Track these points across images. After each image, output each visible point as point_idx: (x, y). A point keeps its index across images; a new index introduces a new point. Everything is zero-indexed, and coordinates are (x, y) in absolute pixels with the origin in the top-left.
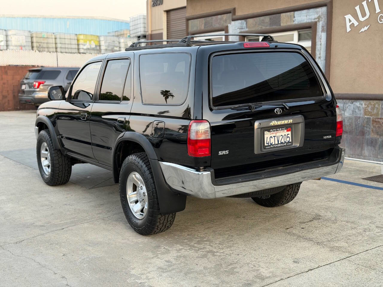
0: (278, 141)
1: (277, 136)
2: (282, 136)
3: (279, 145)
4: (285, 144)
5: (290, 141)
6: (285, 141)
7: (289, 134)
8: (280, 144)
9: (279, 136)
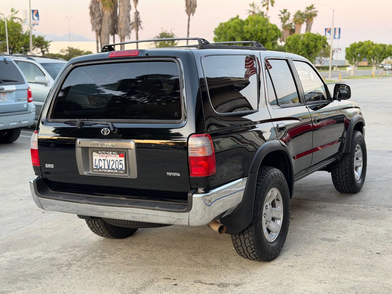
0: (109, 166)
1: (107, 160)
2: (113, 161)
3: (109, 171)
4: (116, 171)
5: (124, 169)
6: (117, 167)
7: (122, 161)
8: (110, 169)
9: (110, 160)
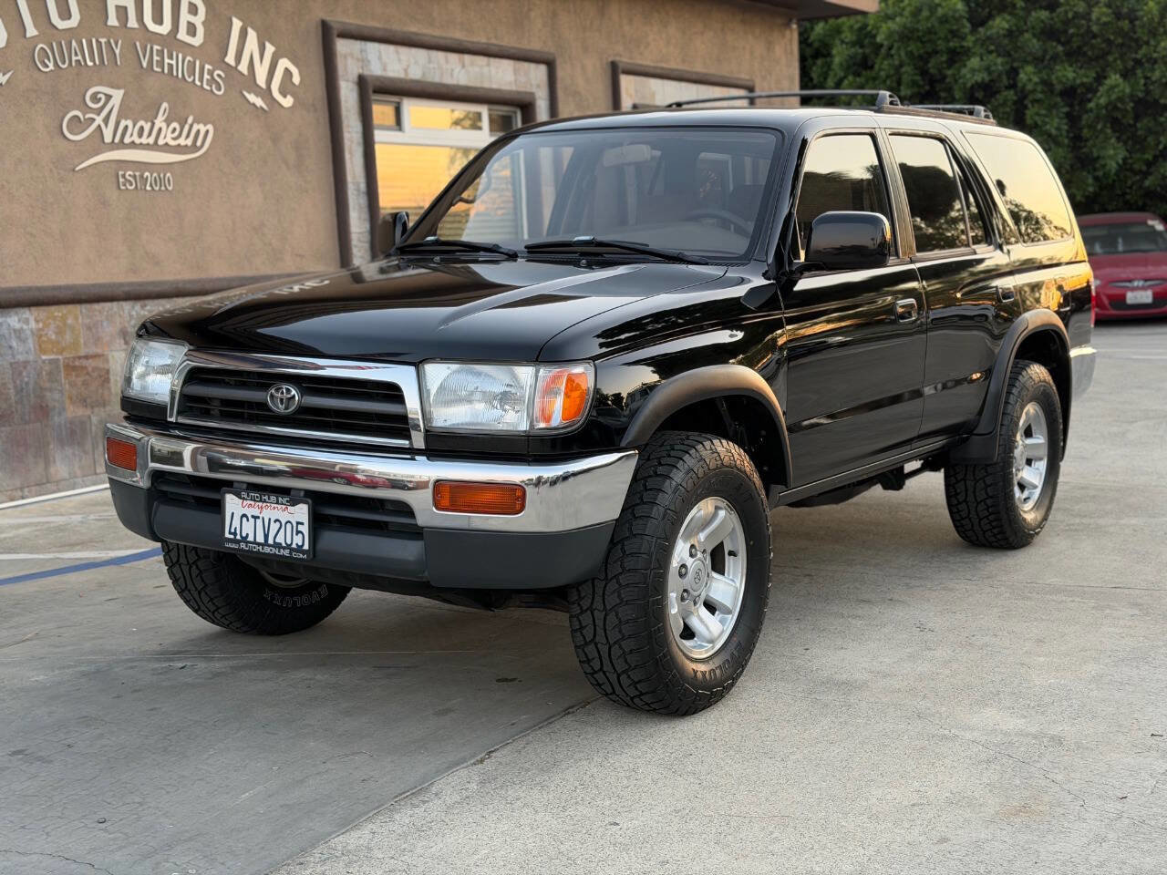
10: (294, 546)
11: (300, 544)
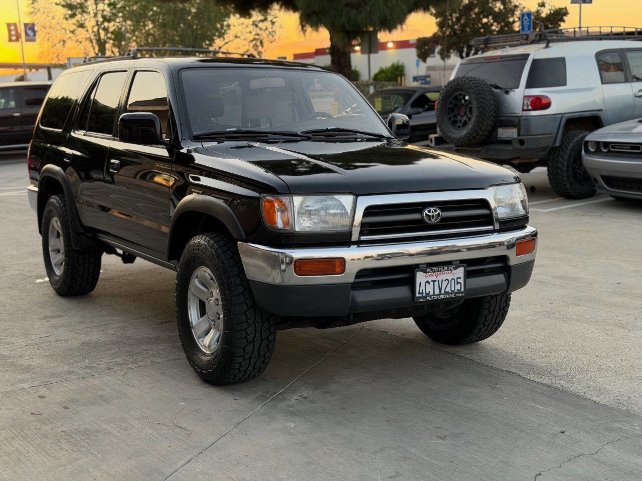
10: (456, 291)
11: (459, 289)
